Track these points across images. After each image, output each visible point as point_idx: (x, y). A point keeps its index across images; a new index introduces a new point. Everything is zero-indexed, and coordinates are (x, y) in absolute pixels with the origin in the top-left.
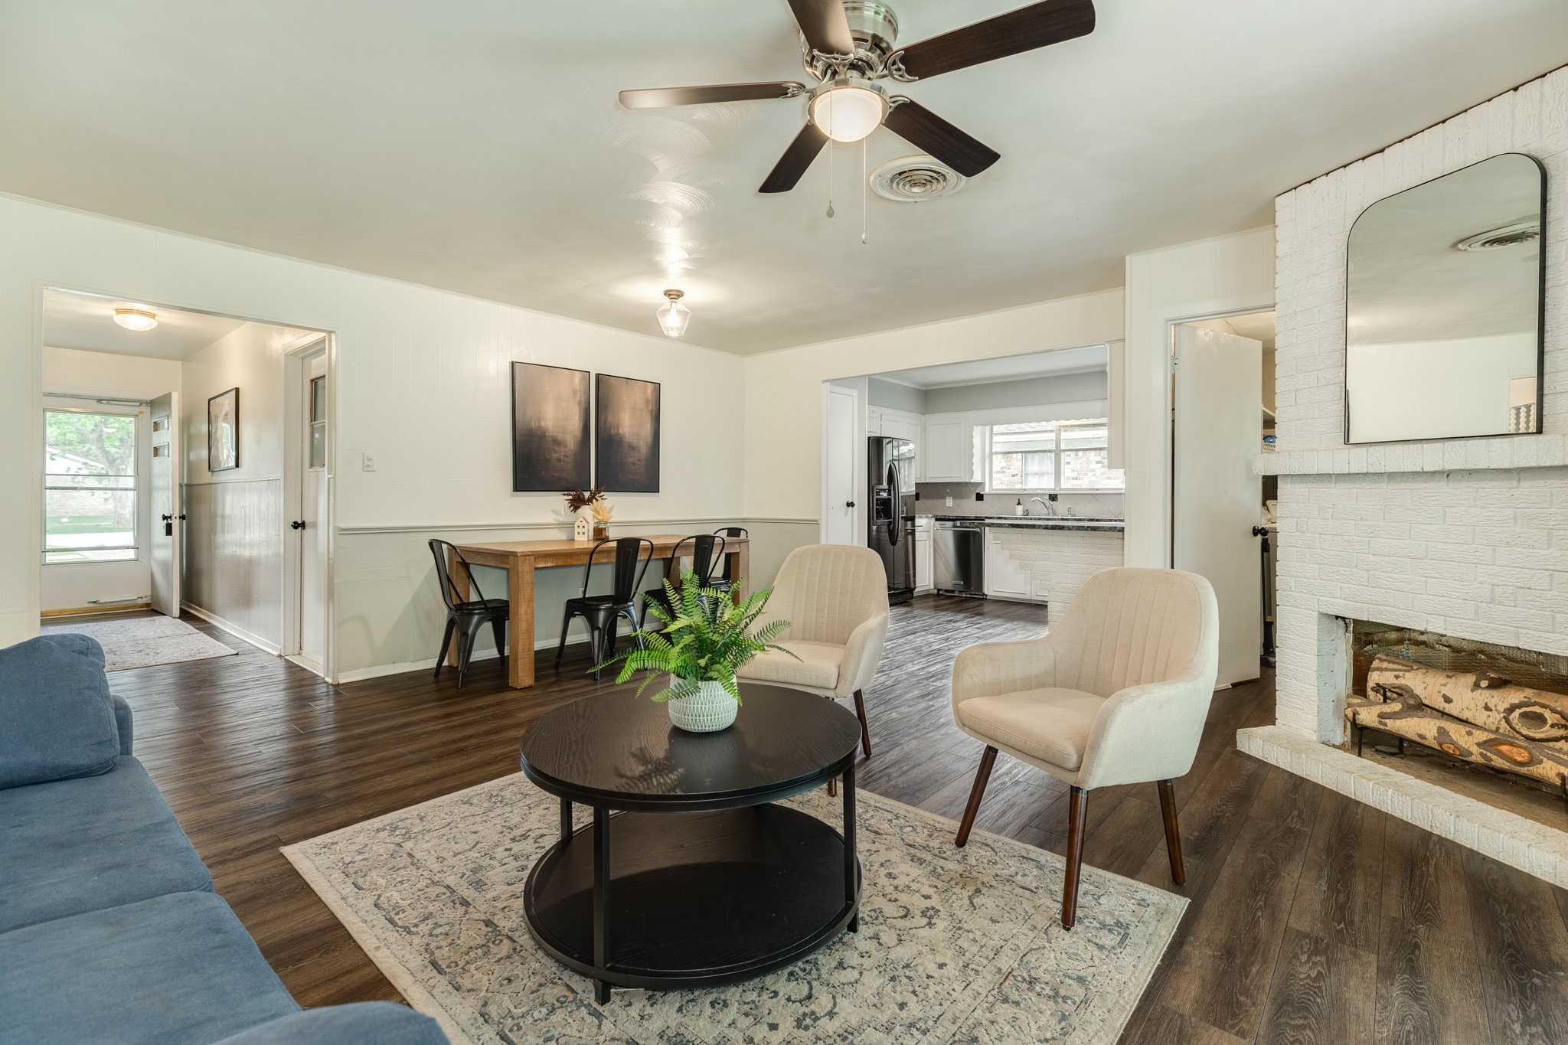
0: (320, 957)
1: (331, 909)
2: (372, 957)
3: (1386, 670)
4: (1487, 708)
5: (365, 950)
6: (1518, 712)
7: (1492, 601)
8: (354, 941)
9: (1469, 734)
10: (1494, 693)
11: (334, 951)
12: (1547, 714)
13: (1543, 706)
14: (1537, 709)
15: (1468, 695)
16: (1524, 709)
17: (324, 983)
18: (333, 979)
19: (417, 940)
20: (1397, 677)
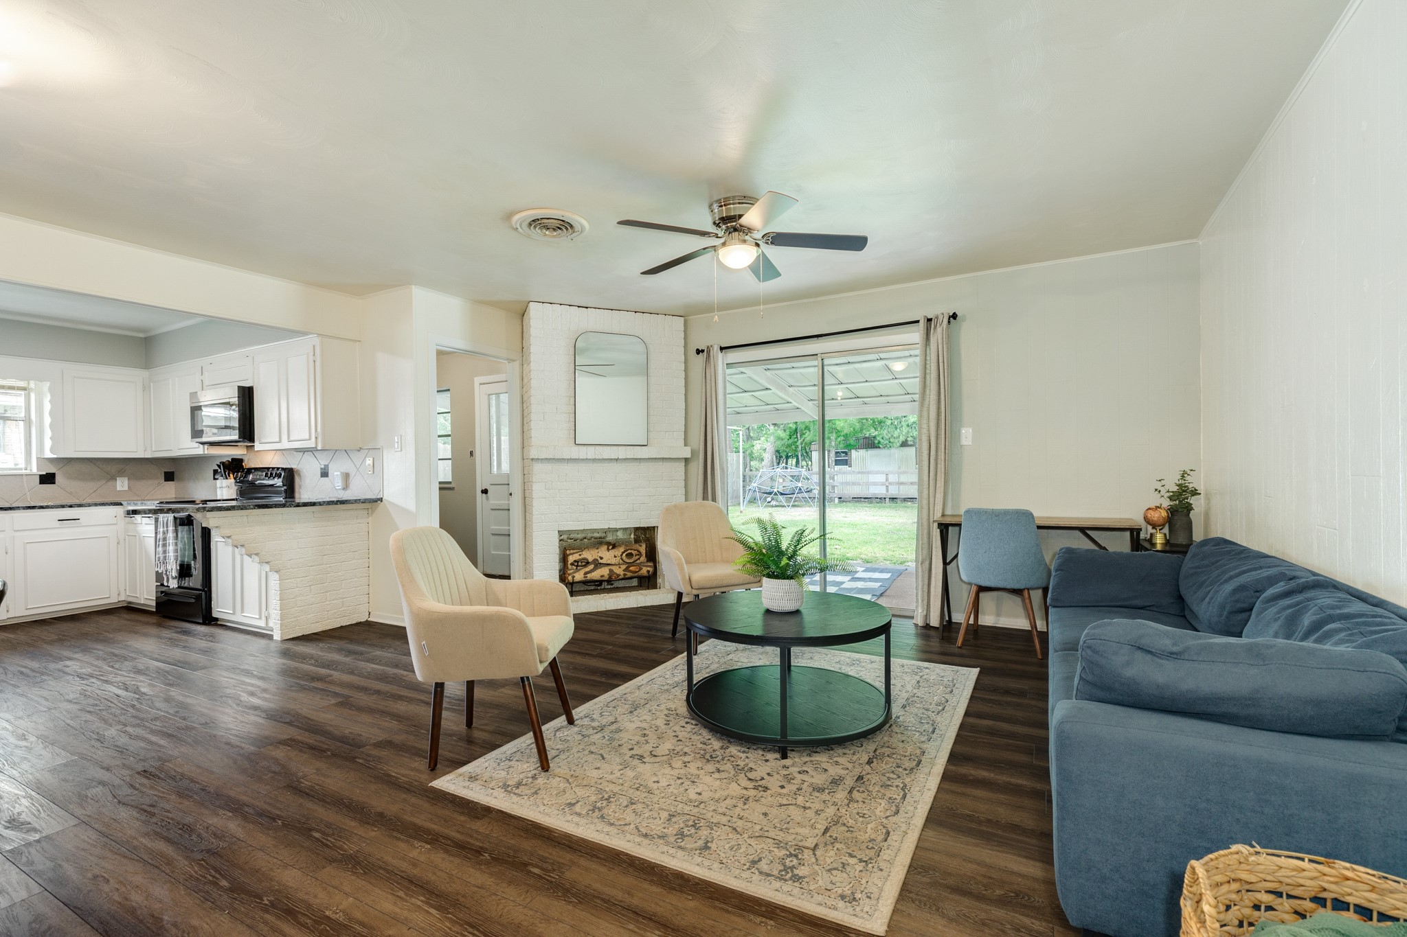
0: (957, 809)
1: (919, 833)
2: (936, 788)
3: (574, 553)
4: (615, 557)
5: (934, 794)
6: (624, 555)
7: (633, 510)
8: (933, 804)
9: (620, 567)
10: (615, 550)
11: (948, 807)
12: (633, 552)
13: (631, 549)
14: (629, 551)
15: (607, 553)
16: (626, 553)
17: (969, 796)
18: (963, 794)
19: (907, 780)
20: (580, 555)
